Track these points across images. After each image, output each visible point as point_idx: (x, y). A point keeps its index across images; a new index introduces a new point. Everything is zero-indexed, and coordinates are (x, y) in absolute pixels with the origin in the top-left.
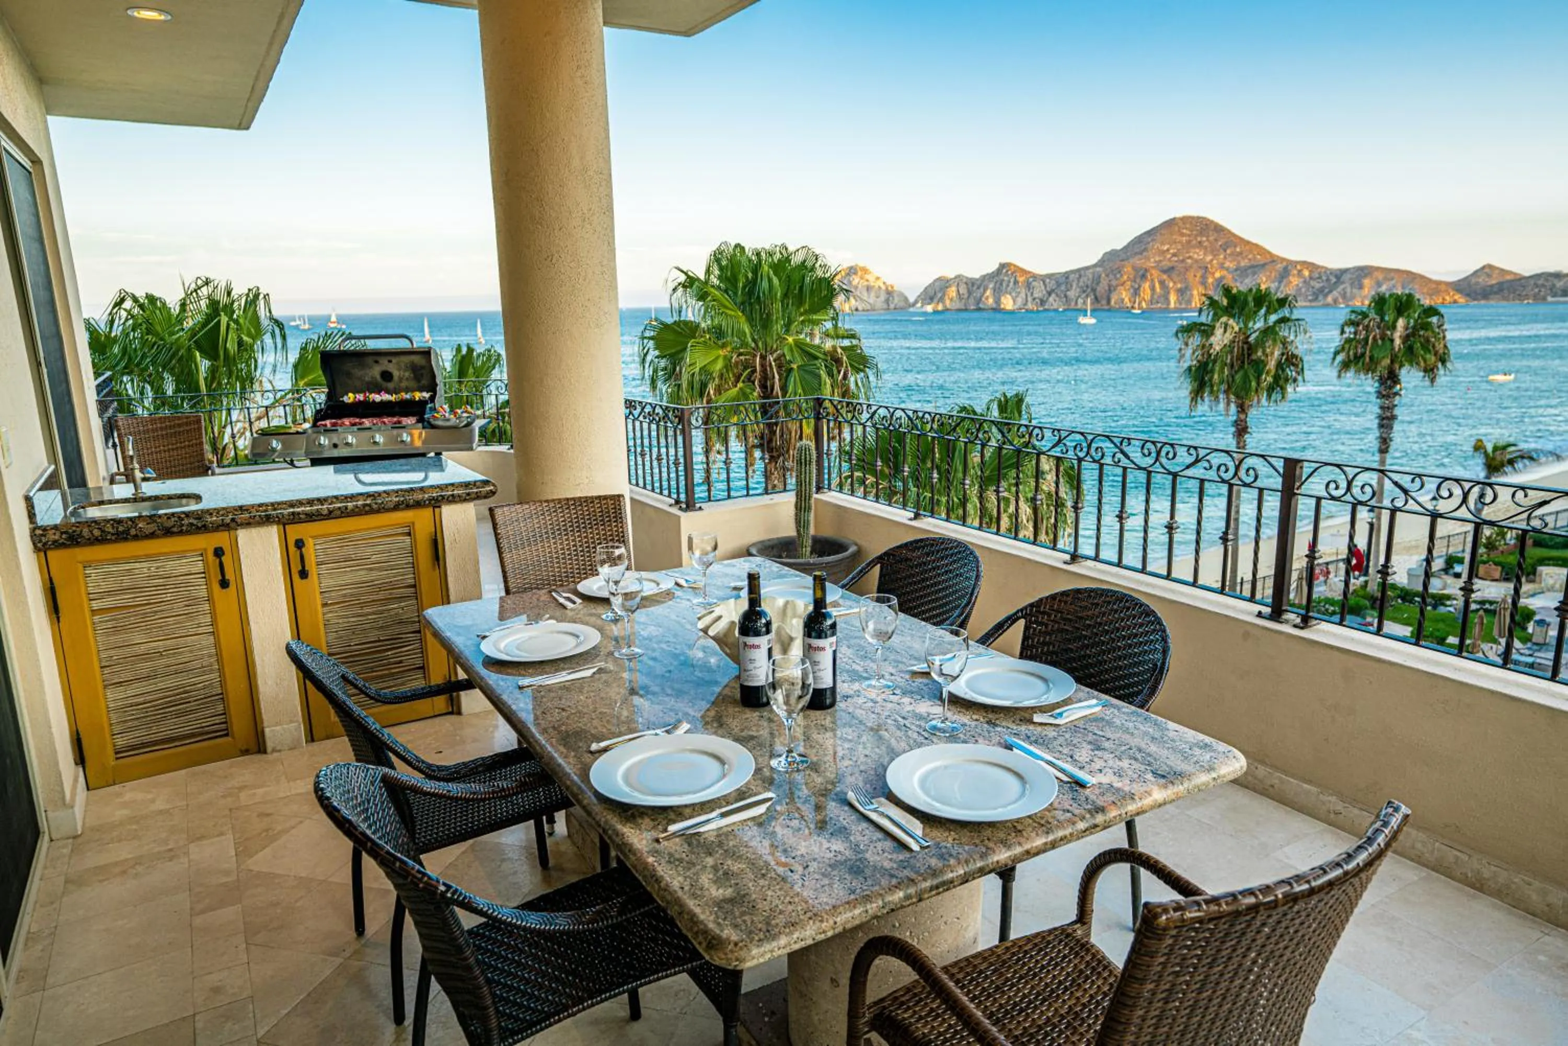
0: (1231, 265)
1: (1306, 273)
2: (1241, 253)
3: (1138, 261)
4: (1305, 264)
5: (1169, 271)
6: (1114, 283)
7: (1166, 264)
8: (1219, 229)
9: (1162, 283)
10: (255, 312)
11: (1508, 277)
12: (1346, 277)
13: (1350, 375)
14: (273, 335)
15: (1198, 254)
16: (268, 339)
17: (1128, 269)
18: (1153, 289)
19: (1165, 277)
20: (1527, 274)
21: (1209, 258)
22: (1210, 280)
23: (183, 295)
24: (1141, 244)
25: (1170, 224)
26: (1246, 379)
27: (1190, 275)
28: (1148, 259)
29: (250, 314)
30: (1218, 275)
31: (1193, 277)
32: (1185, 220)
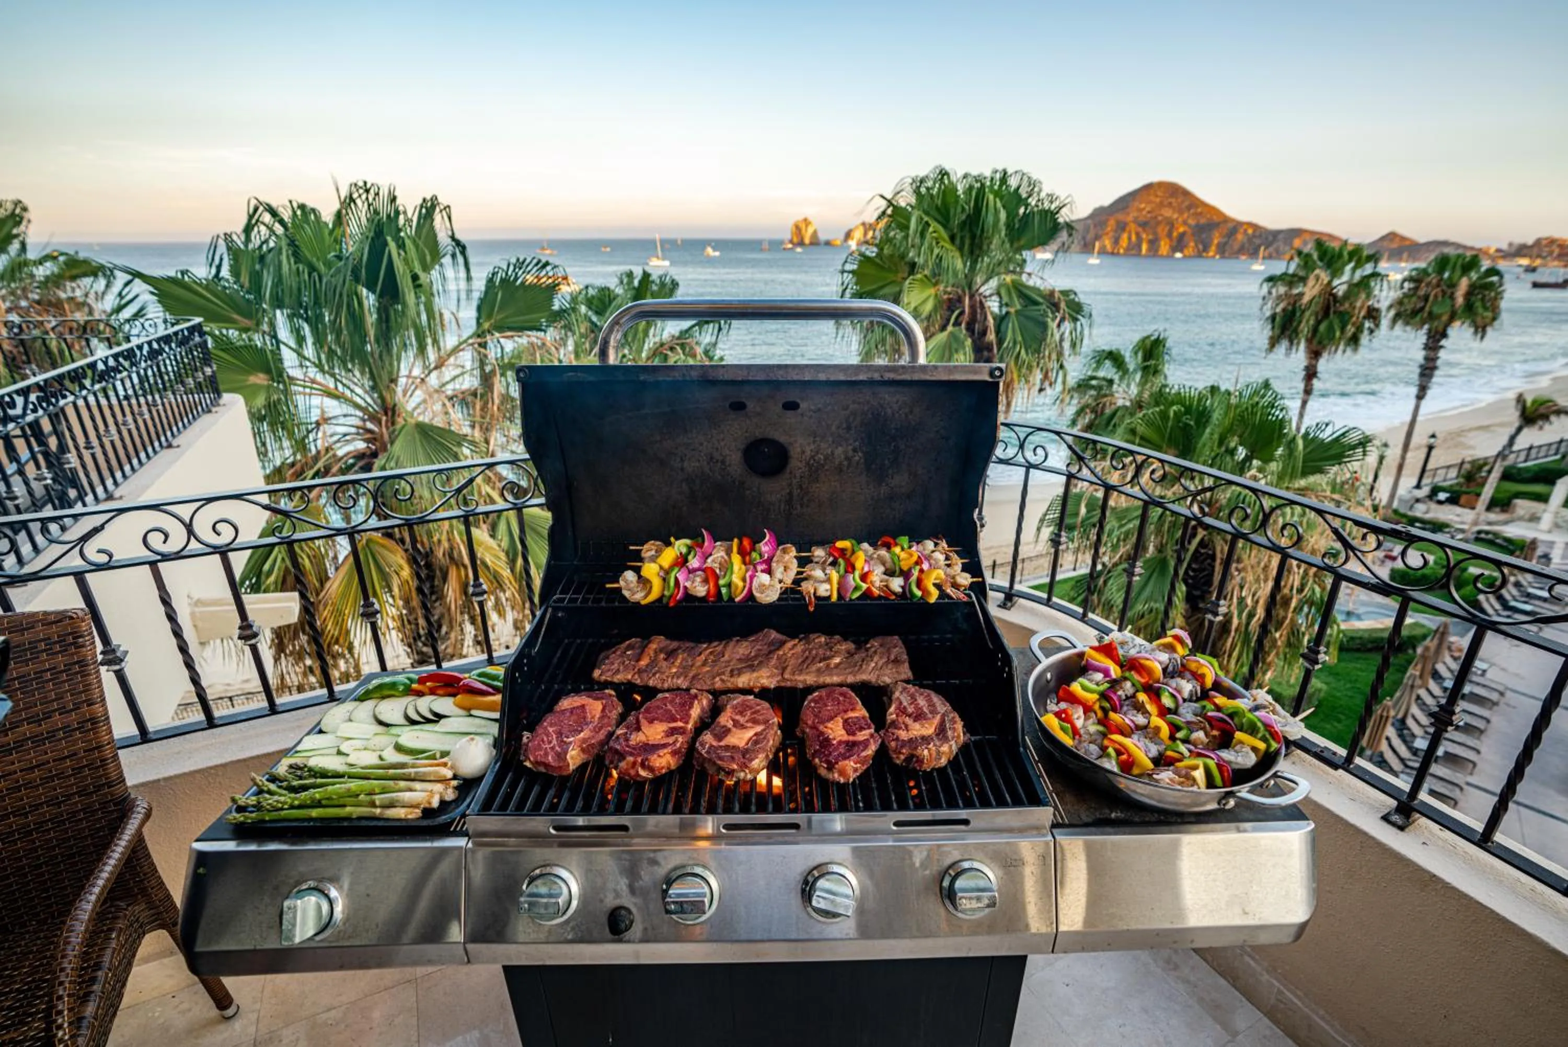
0: (1192, 222)
1: (1250, 231)
2: (1201, 213)
3: (1120, 216)
4: (1250, 224)
5: (1144, 225)
6: (1100, 232)
7: (1141, 219)
8: (1186, 193)
9: (1138, 234)
10: (432, 228)
11: (1407, 243)
12: (1281, 236)
13: (1399, 326)
14: (454, 256)
15: (1167, 213)
16: (447, 260)
17: (1112, 223)
18: (1130, 239)
19: (1140, 229)
20: (1422, 240)
21: (1175, 216)
22: (1175, 234)
23: (337, 206)
24: (1124, 203)
25: (1148, 187)
26: (1331, 329)
27: (1159, 229)
28: (1128, 214)
29: (425, 231)
30: (1181, 230)
31: (1162, 230)
32: (1161, 185)
